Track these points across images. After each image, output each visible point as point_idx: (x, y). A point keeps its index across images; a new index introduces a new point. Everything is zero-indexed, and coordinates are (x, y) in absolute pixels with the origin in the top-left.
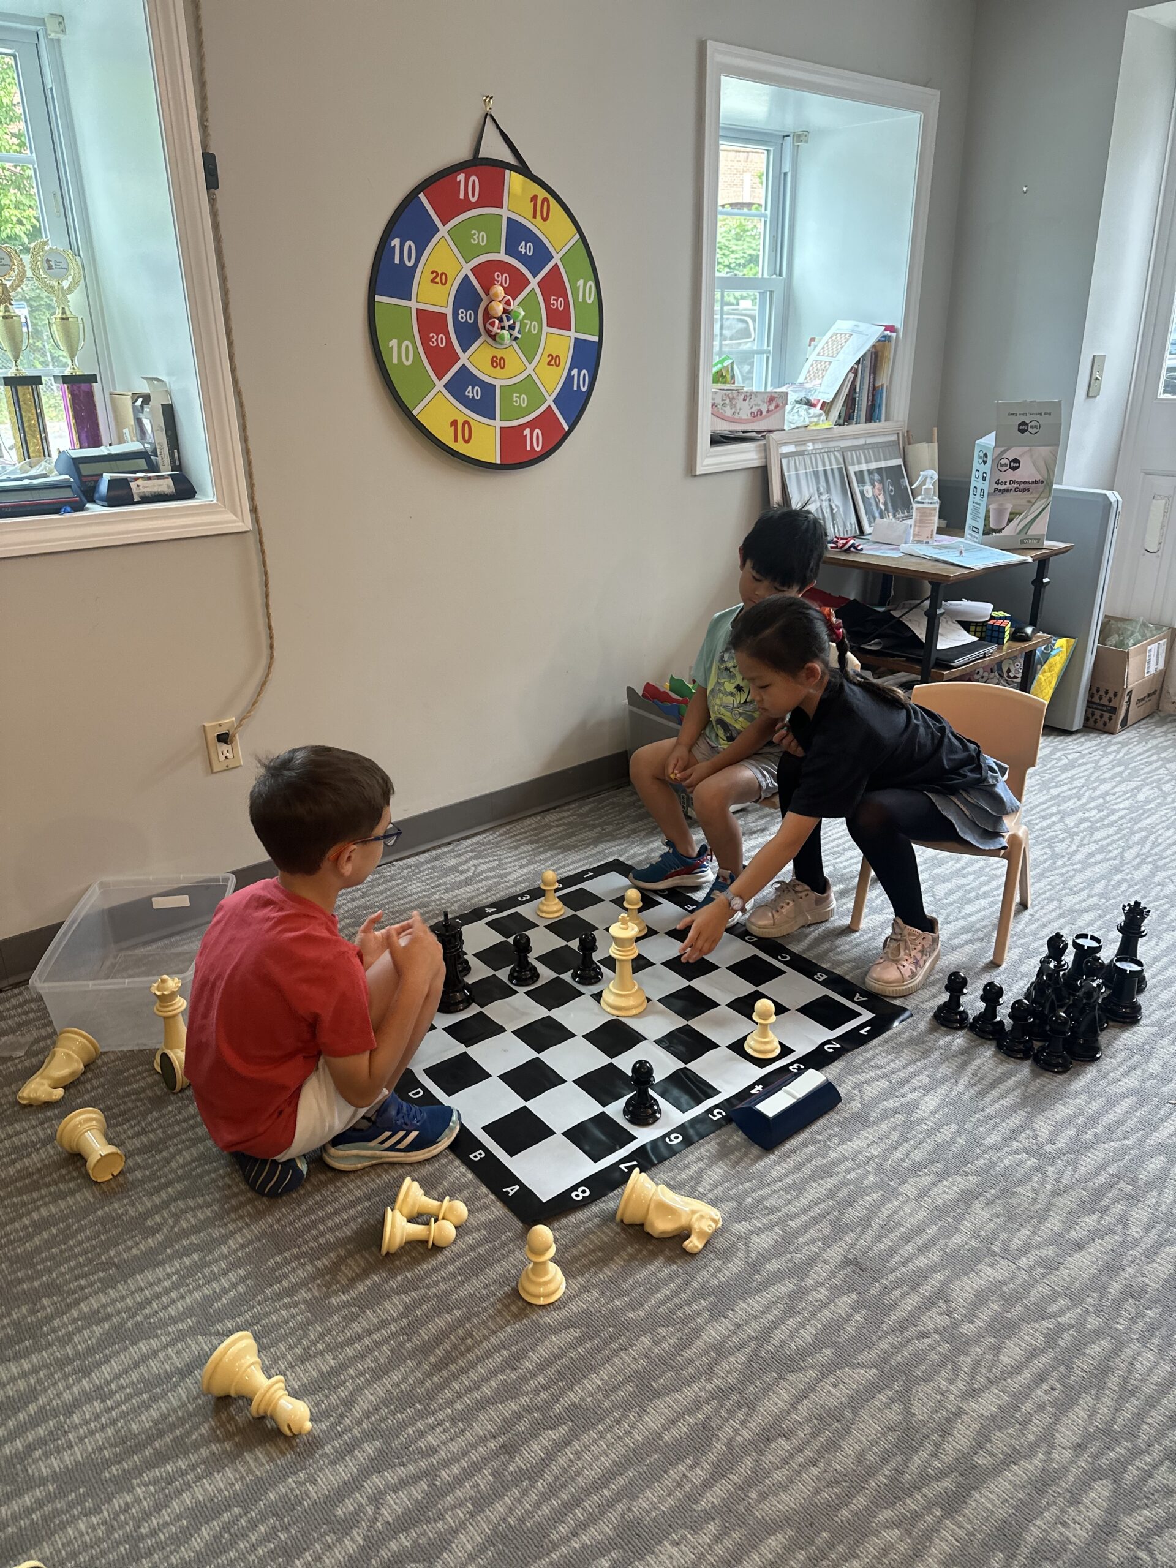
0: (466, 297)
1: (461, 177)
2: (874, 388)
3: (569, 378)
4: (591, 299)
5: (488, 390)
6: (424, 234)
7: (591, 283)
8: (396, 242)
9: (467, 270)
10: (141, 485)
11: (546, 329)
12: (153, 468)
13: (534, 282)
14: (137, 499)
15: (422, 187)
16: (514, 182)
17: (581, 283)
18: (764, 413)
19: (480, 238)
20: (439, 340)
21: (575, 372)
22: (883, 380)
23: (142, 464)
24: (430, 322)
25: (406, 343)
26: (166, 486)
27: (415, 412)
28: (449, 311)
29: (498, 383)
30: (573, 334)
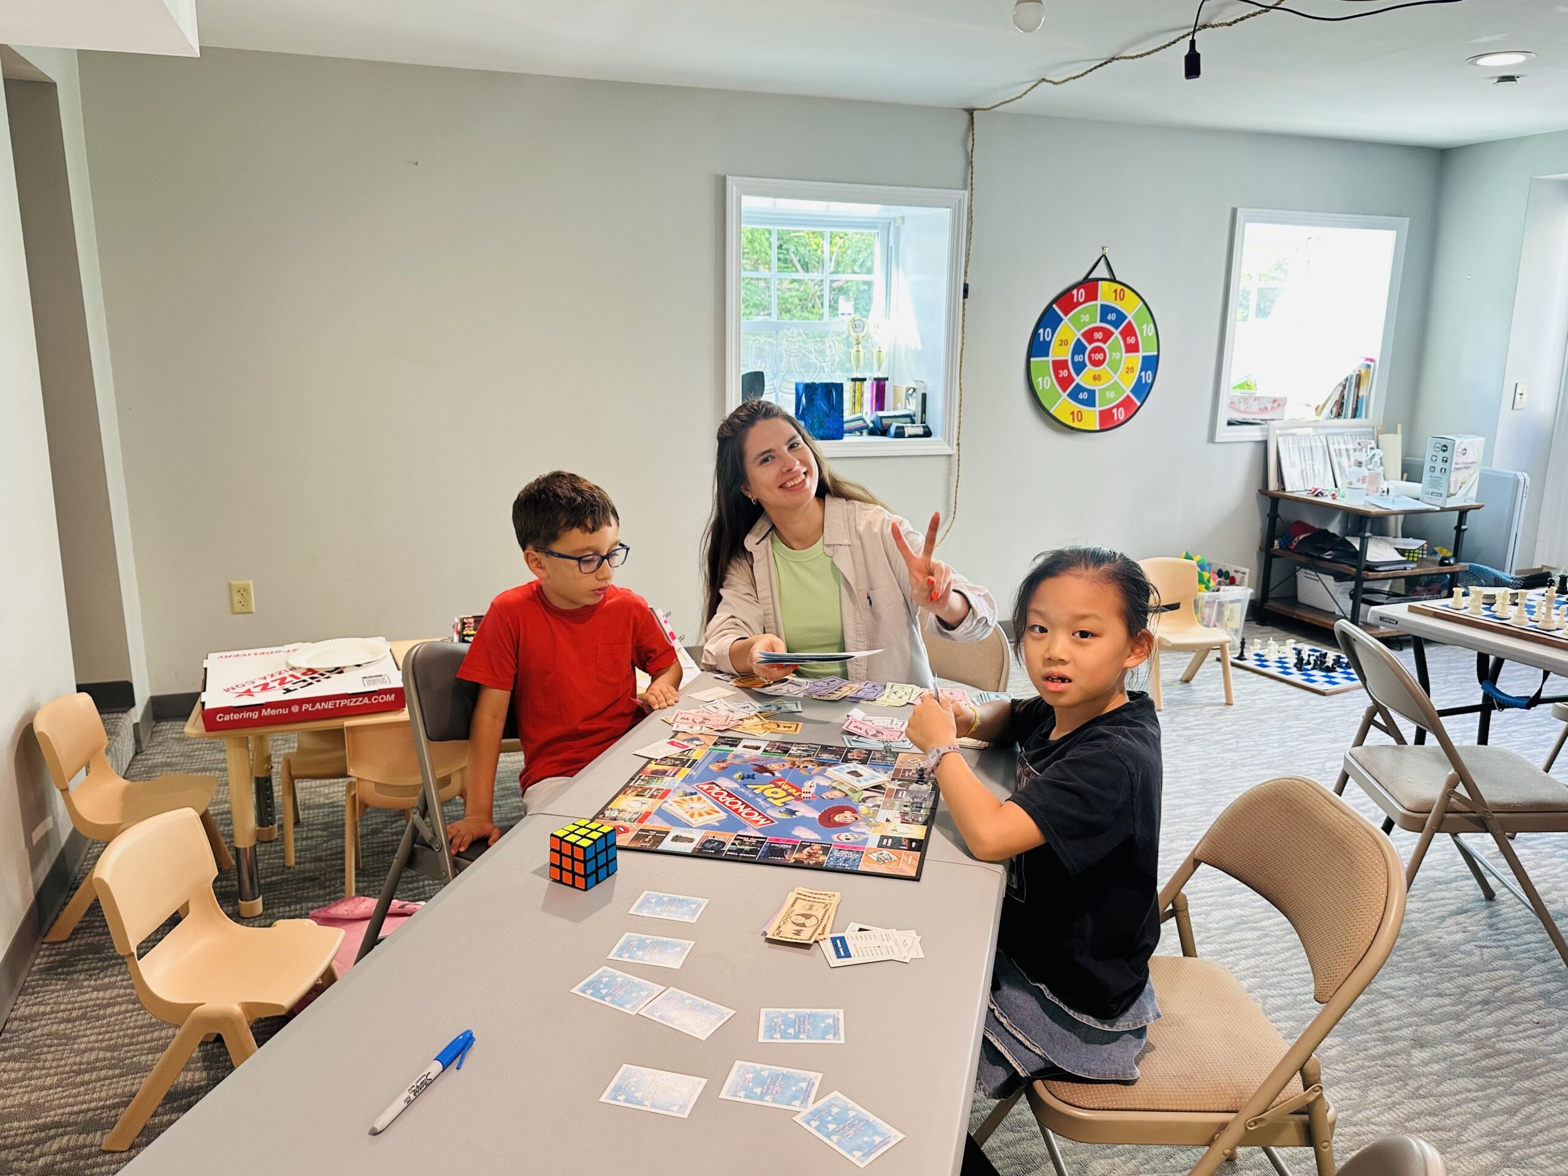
0: (1079, 348)
1: (1075, 292)
2: (1358, 397)
3: (1140, 378)
4: (1152, 332)
5: (1092, 393)
6: (1055, 324)
7: (1152, 325)
8: (1041, 331)
9: (1079, 335)
10: (909, 430)
11: (1124, 355)
12: (913, 422)
13: (1117, 333)
14: (906, 435)
15: (1056, 300)
16: (1104, 287)
17: (1145, 326)
18: (1269, 408)
19: (1086, 318)
20: (1064, 373)
21: (1143, 374)
22: (1363, 392)
23: (908, 420)
24: (1059, 365)
25: (1047, 378)
26: (920, 431)
27: (1051, 411)
28: (1069, 358)
29: (1097, 389)
30: (1141, 354)
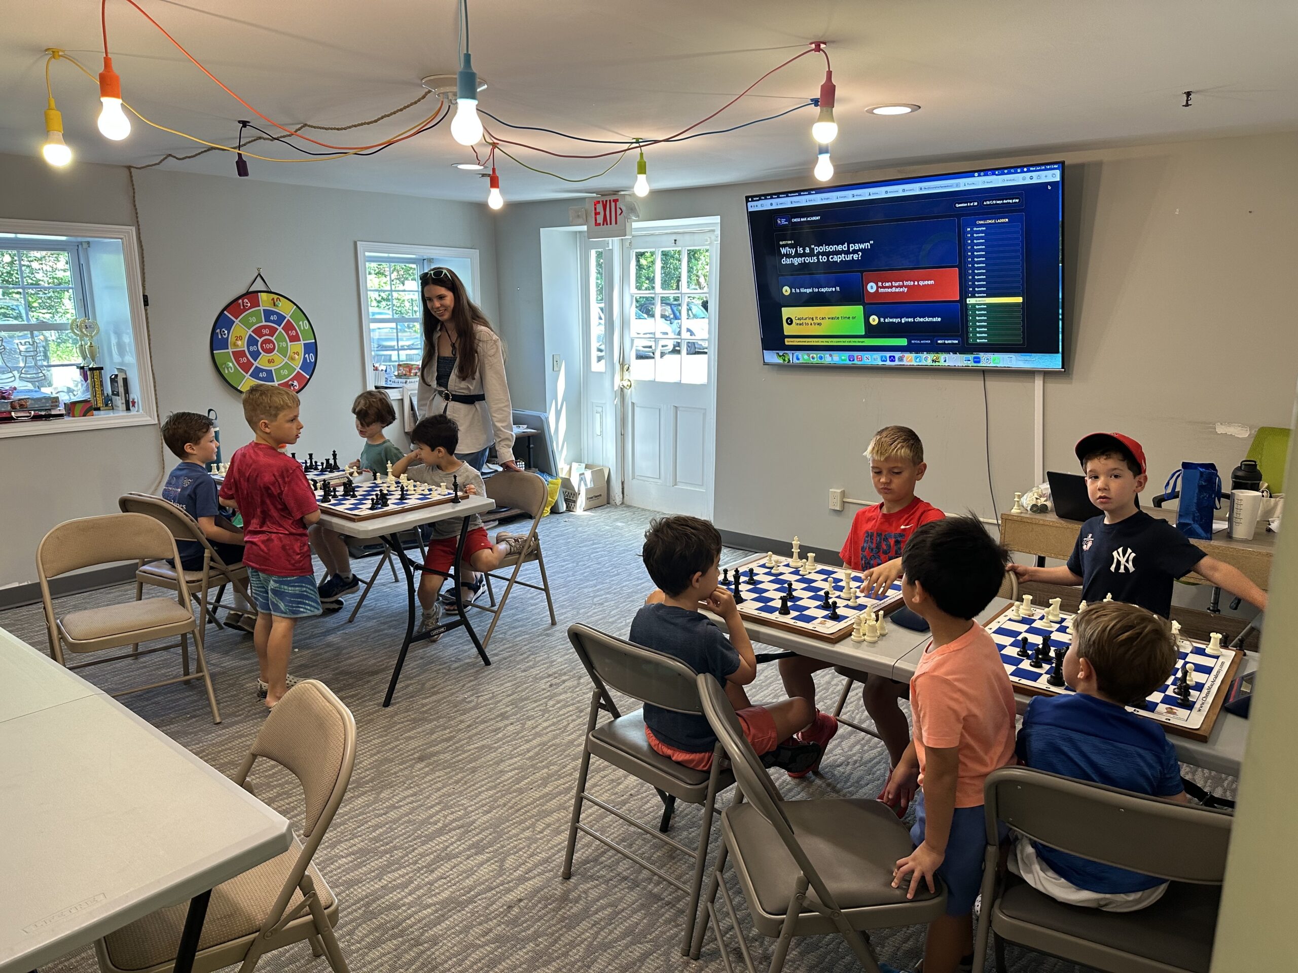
0: (252, 341)
1: (240, 301)
3: (305, 359)
4: (307, 327)
5: (269, 372)
6: (229, 325)
7: (306, 322)
8: (218, 331)
9: (250, 332)
11: (289, 344)
13: (280, 329)
15: (225, 309)
16: (263, 297)
17: (301, 323)
19: (254, 320)
20: (244, 360)
21: (307, 356)
24: (238, 355)
25: (230, 365)
28: (246, 349)
29: (273, 369)
30: (302, 342)
